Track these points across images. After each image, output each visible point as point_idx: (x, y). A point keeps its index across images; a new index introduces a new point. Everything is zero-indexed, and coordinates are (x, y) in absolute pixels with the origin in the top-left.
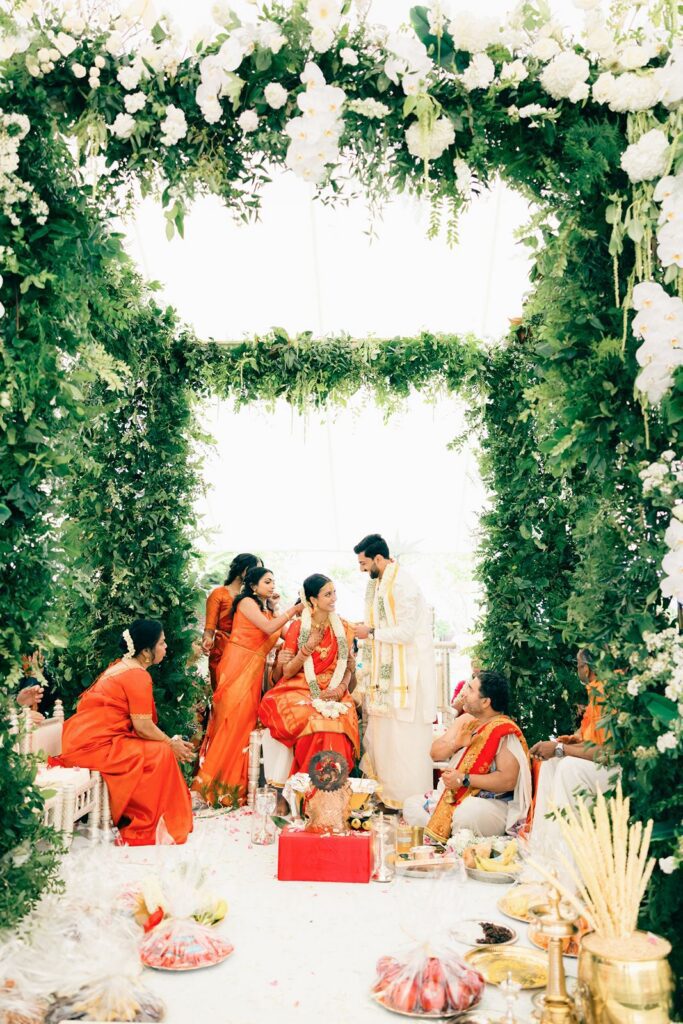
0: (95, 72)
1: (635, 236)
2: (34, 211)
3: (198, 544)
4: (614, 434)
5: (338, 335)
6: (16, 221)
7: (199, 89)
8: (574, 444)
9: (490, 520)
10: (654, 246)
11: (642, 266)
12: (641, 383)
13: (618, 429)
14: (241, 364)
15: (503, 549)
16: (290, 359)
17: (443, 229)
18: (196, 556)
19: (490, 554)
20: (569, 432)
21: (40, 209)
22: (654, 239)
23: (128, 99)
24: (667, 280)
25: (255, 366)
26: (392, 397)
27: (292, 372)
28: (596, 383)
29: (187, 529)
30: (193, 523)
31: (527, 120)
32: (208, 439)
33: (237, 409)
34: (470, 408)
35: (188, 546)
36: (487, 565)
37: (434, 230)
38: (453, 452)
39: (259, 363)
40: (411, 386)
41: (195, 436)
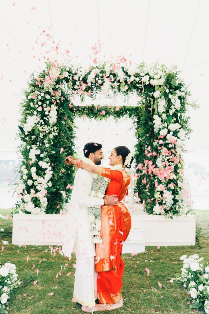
0: (71, 77)
1: (155, 108)
2: (61, 100)
3: (76, 150)
7: (87, 80)
8: (145, 138)
11: (156, 112)
12: (154, 130)
13: (151, 136)
14: (85, 112)
15: (139, 152)
16: (95, 111)
17: (126, 101)
18: (75, 153)
20: (144, 136)
22: (157, 108)
23: (77, 82)
24: (159, 114)
26: (117, 118)
27: (96, 114)
28: (149, 128)
29: (73, 147)
30: (74, 146)
31: (139, 87)
32: (77, 128)
34: (134, 122)
35: (74, 151)
37: (125, 101)
39: (89, 112)
40: (121, 116)
41: (75, 127)
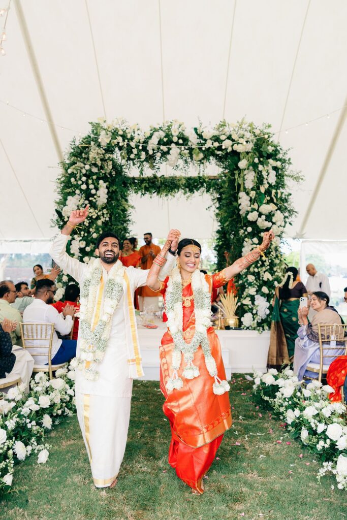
0: (125, 143)
1: (240, 183)
2: (113, 174)
4: (237, 221)
5: (172, 175)
6: (109, 176)
7: (148, 146)
9: (218, 232)
10: (244, 184)
11: (242, 188)
12: (241, 213)
14: (143, 185)
15: (222, 241)
16: (158, 184)
19: (219, 242)
20: (227, 221)
21: (114, 173)
23: (133, 150)
24: (247, 191)
25: (147, 186)
26: (189, 194)
27: (159, 188)
28: (233, 210)
30: (129, 233)
32: (132, 207)
33: (141, 197)
34: (213, 198)
36: (217, 246)
38: (208, 211)
39: (149, 185)
40: (195, 191)
41: (129, 206)
